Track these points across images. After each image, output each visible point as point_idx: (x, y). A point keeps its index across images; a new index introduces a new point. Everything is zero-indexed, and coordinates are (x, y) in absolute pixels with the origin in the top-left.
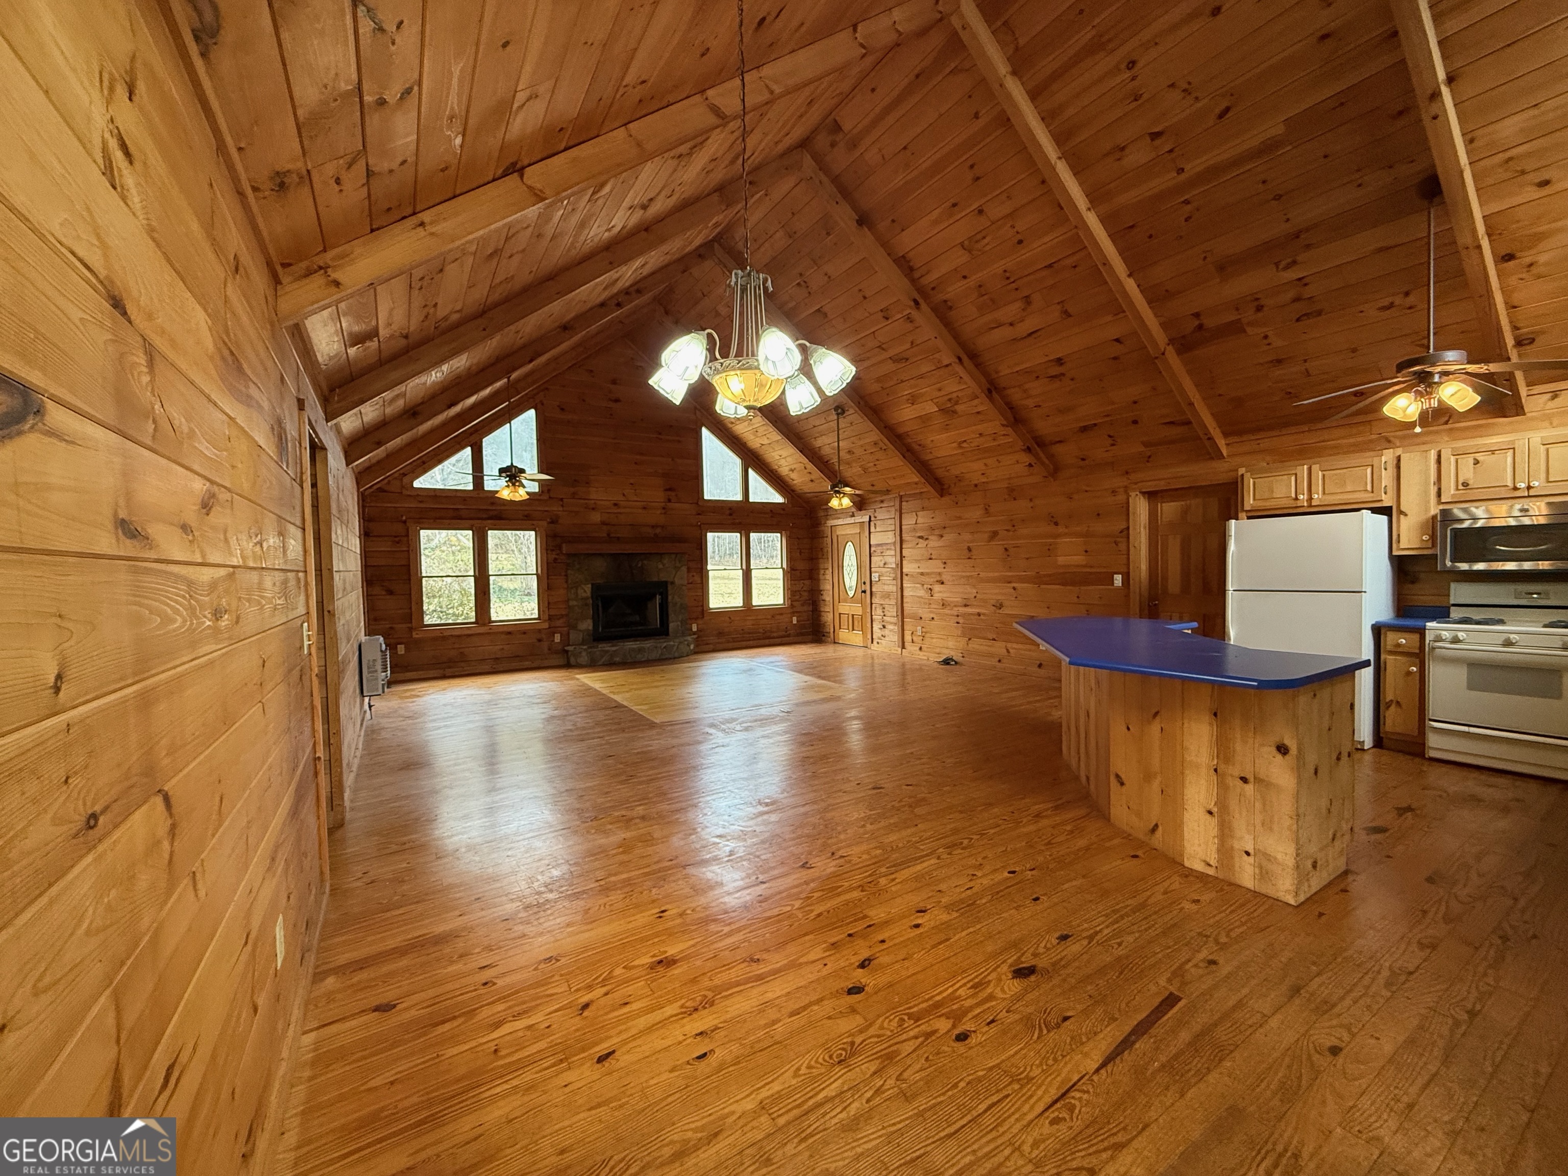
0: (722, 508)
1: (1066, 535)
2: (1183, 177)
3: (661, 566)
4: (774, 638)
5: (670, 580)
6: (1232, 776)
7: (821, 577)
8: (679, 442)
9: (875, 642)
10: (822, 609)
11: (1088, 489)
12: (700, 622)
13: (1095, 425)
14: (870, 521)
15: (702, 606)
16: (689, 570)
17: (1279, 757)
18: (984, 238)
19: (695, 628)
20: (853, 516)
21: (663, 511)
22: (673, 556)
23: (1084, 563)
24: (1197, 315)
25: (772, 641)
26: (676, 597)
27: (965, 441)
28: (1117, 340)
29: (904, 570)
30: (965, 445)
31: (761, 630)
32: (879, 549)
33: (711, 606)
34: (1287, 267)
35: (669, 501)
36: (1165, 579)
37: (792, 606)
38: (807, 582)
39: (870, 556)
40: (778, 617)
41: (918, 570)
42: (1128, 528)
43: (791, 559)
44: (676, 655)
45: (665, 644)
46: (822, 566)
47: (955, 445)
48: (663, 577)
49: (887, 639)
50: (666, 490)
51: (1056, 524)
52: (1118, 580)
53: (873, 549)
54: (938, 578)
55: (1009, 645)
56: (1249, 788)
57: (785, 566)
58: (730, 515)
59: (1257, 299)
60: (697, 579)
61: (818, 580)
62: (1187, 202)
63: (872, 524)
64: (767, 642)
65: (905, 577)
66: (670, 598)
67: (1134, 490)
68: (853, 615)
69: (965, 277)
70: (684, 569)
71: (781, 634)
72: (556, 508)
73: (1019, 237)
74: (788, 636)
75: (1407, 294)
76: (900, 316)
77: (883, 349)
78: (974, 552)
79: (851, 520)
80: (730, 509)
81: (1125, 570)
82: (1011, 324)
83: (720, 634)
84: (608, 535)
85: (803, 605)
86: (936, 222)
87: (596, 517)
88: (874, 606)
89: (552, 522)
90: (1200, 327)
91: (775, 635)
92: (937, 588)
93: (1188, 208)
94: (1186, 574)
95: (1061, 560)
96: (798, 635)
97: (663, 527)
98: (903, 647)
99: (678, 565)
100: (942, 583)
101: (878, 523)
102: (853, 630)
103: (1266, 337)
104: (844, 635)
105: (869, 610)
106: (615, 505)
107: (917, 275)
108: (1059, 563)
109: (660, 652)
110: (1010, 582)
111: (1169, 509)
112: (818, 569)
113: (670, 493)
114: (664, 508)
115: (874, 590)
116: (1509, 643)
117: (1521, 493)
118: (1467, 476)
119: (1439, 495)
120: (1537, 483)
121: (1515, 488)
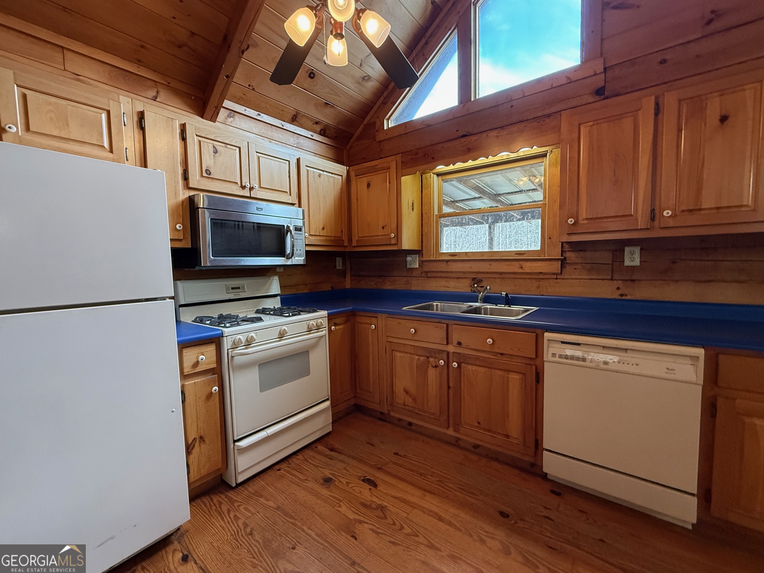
116: (281, 336)
117: (246, 193)
118: (208, 161)
119: (186, 178)
120: (256, 186)
121: (243, 187)
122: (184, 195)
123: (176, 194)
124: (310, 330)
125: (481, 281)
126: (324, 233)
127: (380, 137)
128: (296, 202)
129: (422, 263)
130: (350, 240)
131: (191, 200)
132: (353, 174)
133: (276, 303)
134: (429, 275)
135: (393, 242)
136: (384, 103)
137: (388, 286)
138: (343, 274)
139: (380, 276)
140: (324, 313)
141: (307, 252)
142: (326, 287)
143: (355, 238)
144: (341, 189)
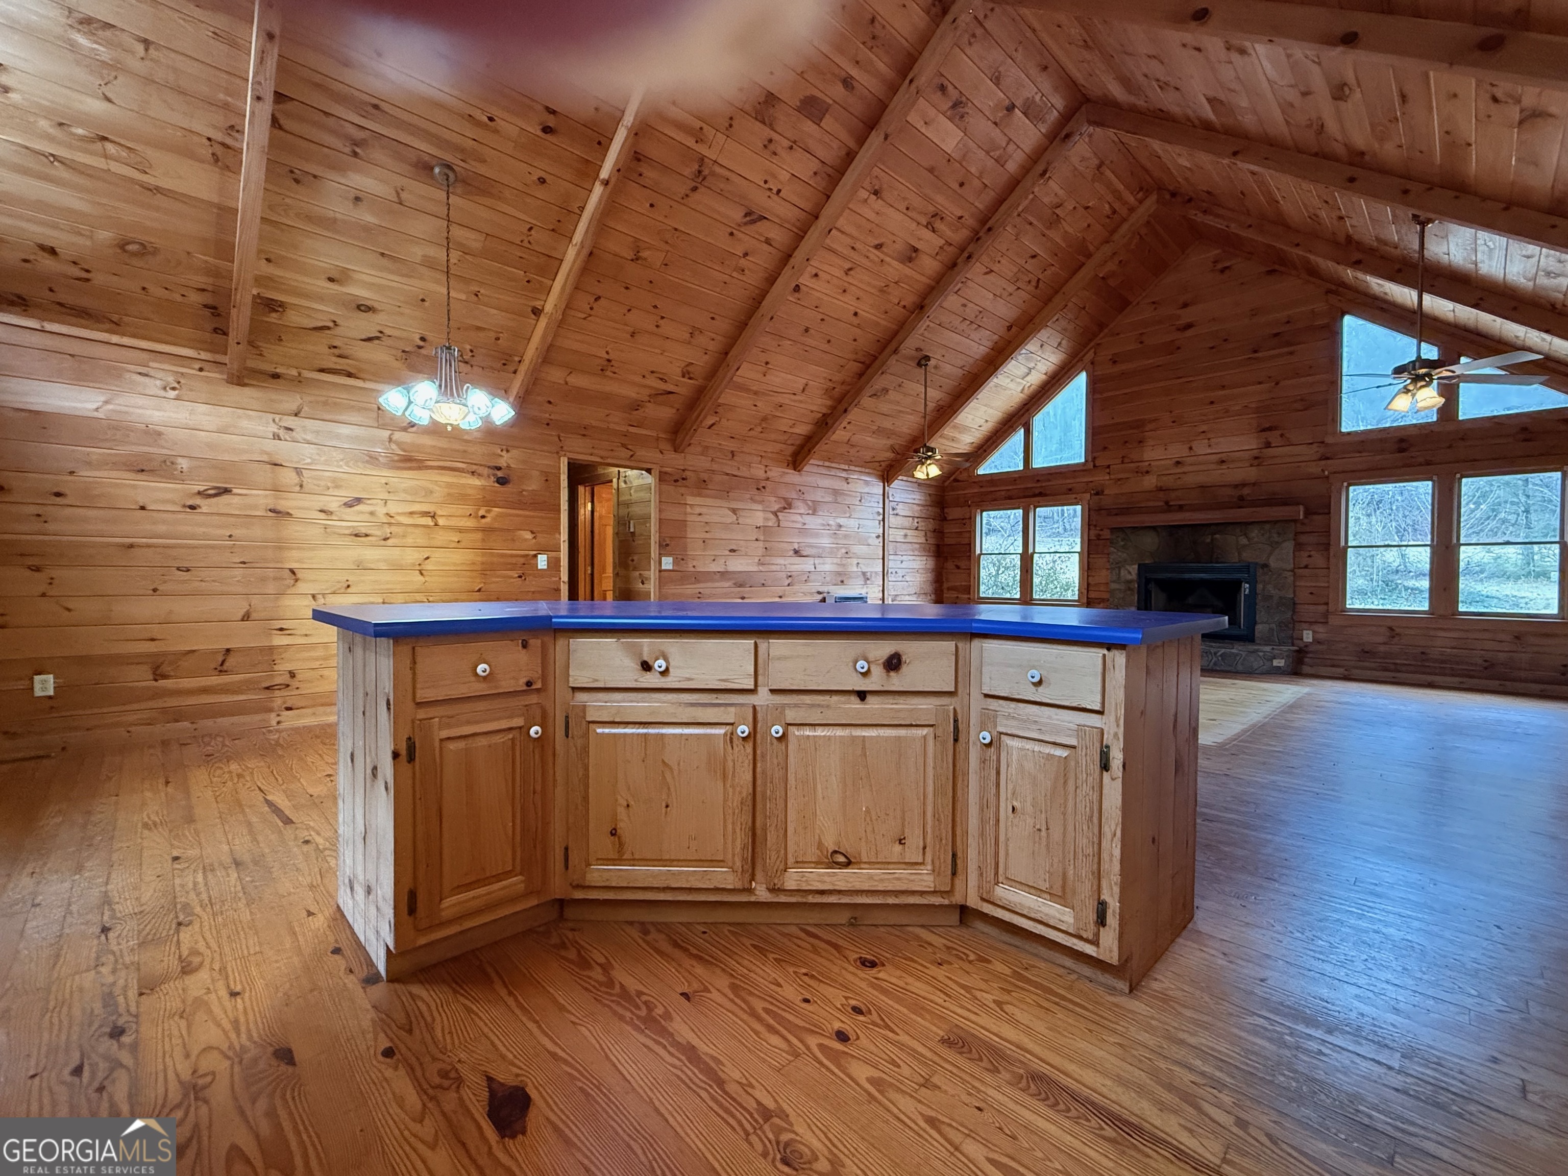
0: (1382, 440)
3: (1243, 541)
4: (1517, 680)
5: (1261, 561)
12: (1320, 628)
15: (1327, 604)
16: (1299, 547)
19: (1308, 636)
21: (1256, 462)
22: (1267, 526)
25: (1510, 686)
26: (1270, 587)
31: (1478, 658)
33: (1350, 605)
35: (1268, 445)
40: (1535, 641)
48: (1248, 556)
50: (1264, 430)
60: (1318, 560)
64: (1493, 684)
66: (1260, 587)
71: (1545, 675)
72: (1101, 478)
83: (1366, 653)
84: (1167, 503)
87: (1150, 482)
89: (1097, 494)
91: (1523, 674)
97: (1254, 484)
99: (1276, 538)
106: (1178, 463)
113: (1270, 434)
114: (1257, 458)
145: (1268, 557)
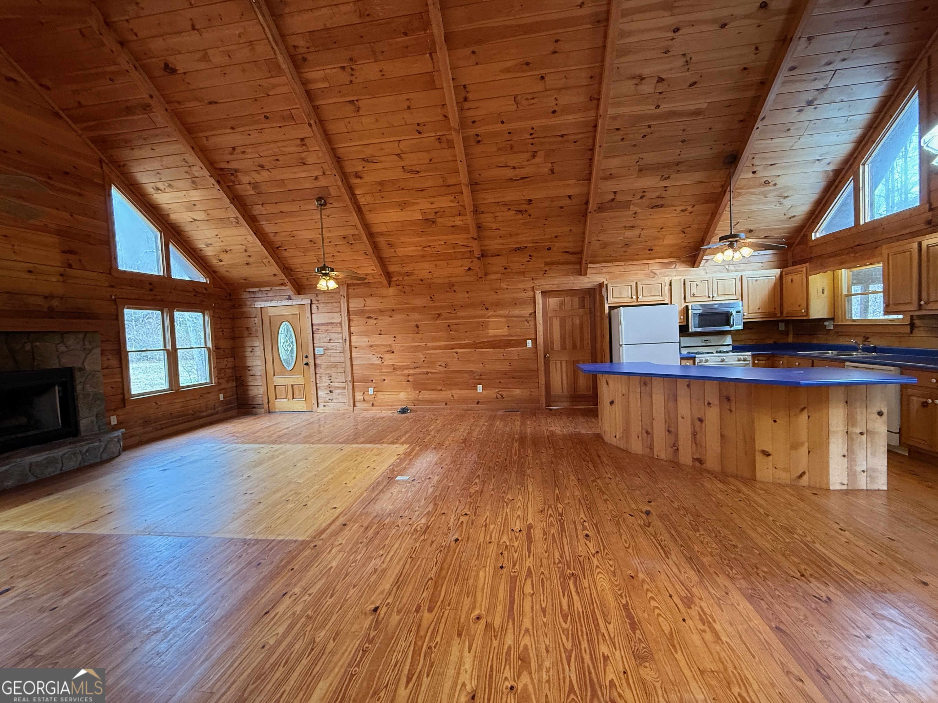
0: (141, 281)
1: (493, 316)
2: (657, 111)
3: (62, 348)
4: (203, 417)
5: (78, 365)
6: (856, 433)
7: (248, 354)
8: (80, 195)
9: (321, 406)
10: (250, 384)
11: (509, 287)
12: (120, 412)
13: (526, 247)
14: (311, 304)
15: (123, 394)
16: (103, 352)
17: (878, 417)
18: (534, 98)
19: (114, 420)
20: (290, 298)
21: (61, 279)
22: (81, 336)
23: (507, 334)
24: (615, 193)
25: (202, 421)
26: (87, 386)
27: (430, 246)
28: (570, 197)
29: (353, 344)
30: (428, 249)
31: (191, 411)
32: (323, 328)
33: (133, 392)
34: (665, 179)
35: (70, 266)
36: (552, 342)
37: (219, 383)
38: (231, 360)
39: (313, 334)
40: (205, 396)
41: (368, 344)
42: (535, 312)
43: (215, 338)
44: (105, 457)
45: (87, 447)
46: (248, 344)
47: (420, 248)
48: (67, 362)
49: (335, 401)
50: (64, 252)
51: (487, 309)
52: (529, 343)
53: (315, 327)
54: (388, 349)
55: (453, 392)
56: (864, 437)
57: (209, 345)
58: (151, 290)
59: (644, 192)
60: (114, 362)
61: (244, 357)
62: (649, 126)
63: (314, 306)
64: (197, 422)
65: (353, 349)
66: (79, 388)
67: (538, 290)
68: (292, 386)
69: (502, 122)
70: (97, 351)
71: (210, 412)
73: (556, 108)
74: (217, 413)
75: (693, 207)
76: (434, 134)
77: (401, 158)
78: (420, 328)
79: (290, 302)
80: (151, 284)
81: (533, 337)
82: (514, 168)
83: (146, 422)
85: (228, 382)
86: (508, 70)
88: (318, 375)
90: (613, 200)
91: (204, 414)
92: (387, 356)
93: (649, 130)
94: (563, 338)
95: (491, 332)
96: (225, 411)
97: (62, 298)
98: (354, 406)
99: (88, 346)
100: (393, 352)
101: (321, 306)
102: (293, 398)
103: (636, 213)
104: (280, 404)
105: (313, 379)
107: (467, 105)
108: (490, 334)
109: (80, 457)
110: (453, 349)
111: (553, 302)
112: (244, 347)
113: (70, 257)
114: (61, 275)
115: (318, 361)
116: (723, 360)
117: (711, 299)
118: (694, 291)
119: (685, 299)
120: (715, 295)
121: (709, 297)
122: (684, 305)
123: (681, 305)
124: (739, 360)
125: (868, 338)
126: (760, 311)
127: (811, 244)
128: (740, 298)
129: (835, 326)
130: (782, 313)
131: (687, 307)
132: (784, 273)
133: (730, 348)
134: (839, 334)
135: (805, 314)
136: (813, 222)
137: (815, 342)
138: (786, 333)
139: (811, 335)
140: (750, 353)
141: (744, 323)
142: (771, 342)
143: (785, 311)
144: (775, 284)
145: (83, 363)
